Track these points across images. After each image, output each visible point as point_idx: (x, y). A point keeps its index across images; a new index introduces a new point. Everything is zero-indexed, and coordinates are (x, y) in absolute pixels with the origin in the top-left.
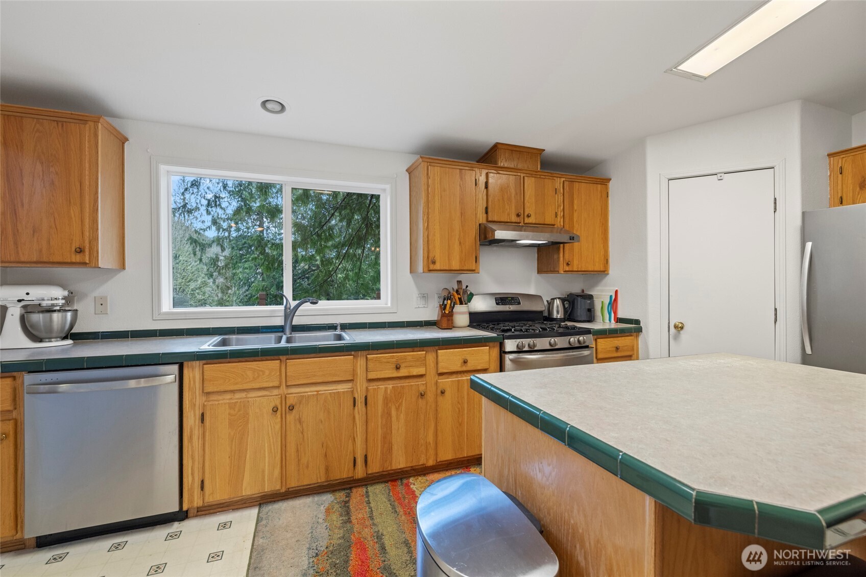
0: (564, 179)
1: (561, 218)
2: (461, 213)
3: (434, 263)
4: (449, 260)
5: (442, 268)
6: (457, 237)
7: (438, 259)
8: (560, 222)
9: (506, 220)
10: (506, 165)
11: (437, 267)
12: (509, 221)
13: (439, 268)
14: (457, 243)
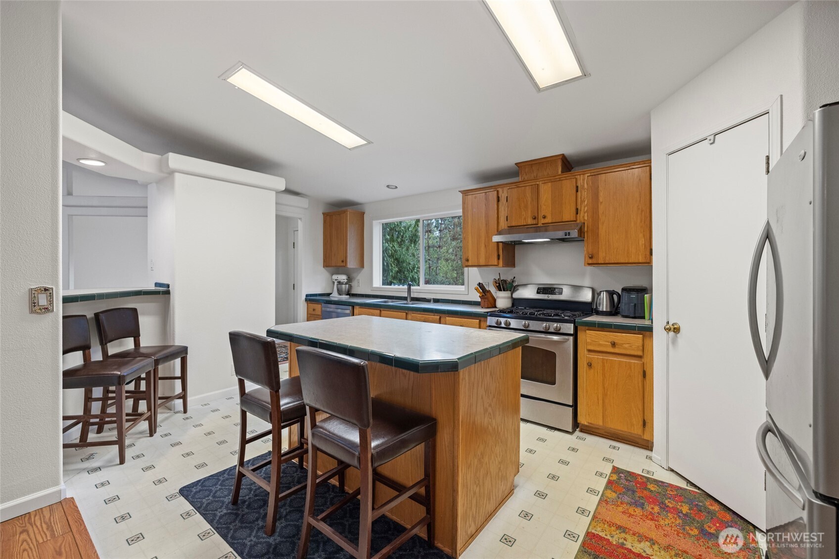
0: (589, 175)
1: (585, 213)
2: (486, 224)
3: (468, 260)
4: (478, 259)
5: (473, 265)
6: (483, 242)
7: (470, 259)
8: (583, 217)
9: (523, 224)
10: (526, 178)
11: (470, 263)
12: (525, 224)
13: (471, 264)
14: (483, 246)
